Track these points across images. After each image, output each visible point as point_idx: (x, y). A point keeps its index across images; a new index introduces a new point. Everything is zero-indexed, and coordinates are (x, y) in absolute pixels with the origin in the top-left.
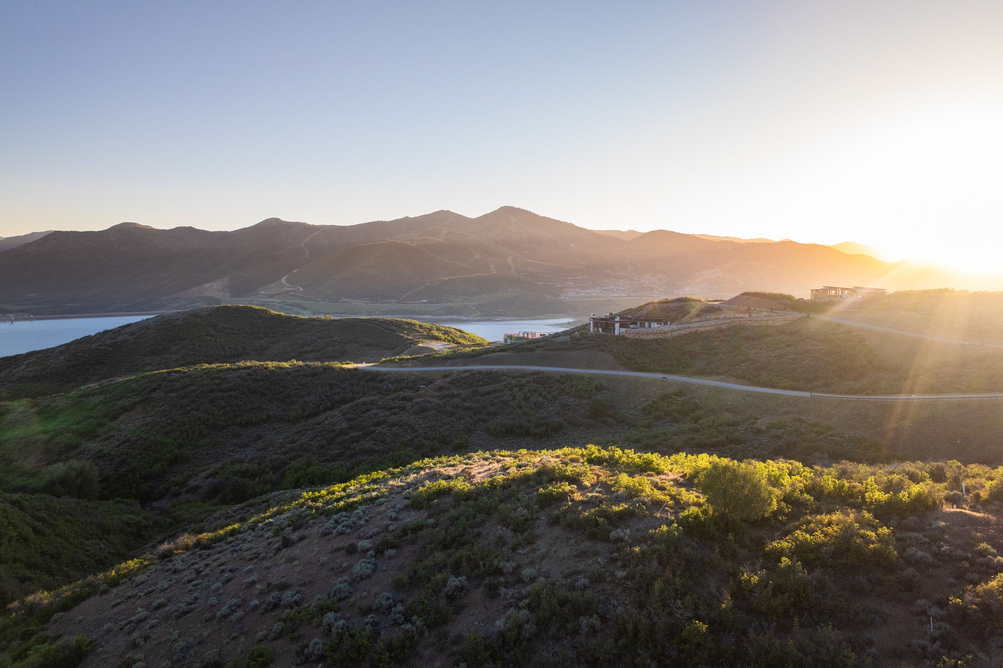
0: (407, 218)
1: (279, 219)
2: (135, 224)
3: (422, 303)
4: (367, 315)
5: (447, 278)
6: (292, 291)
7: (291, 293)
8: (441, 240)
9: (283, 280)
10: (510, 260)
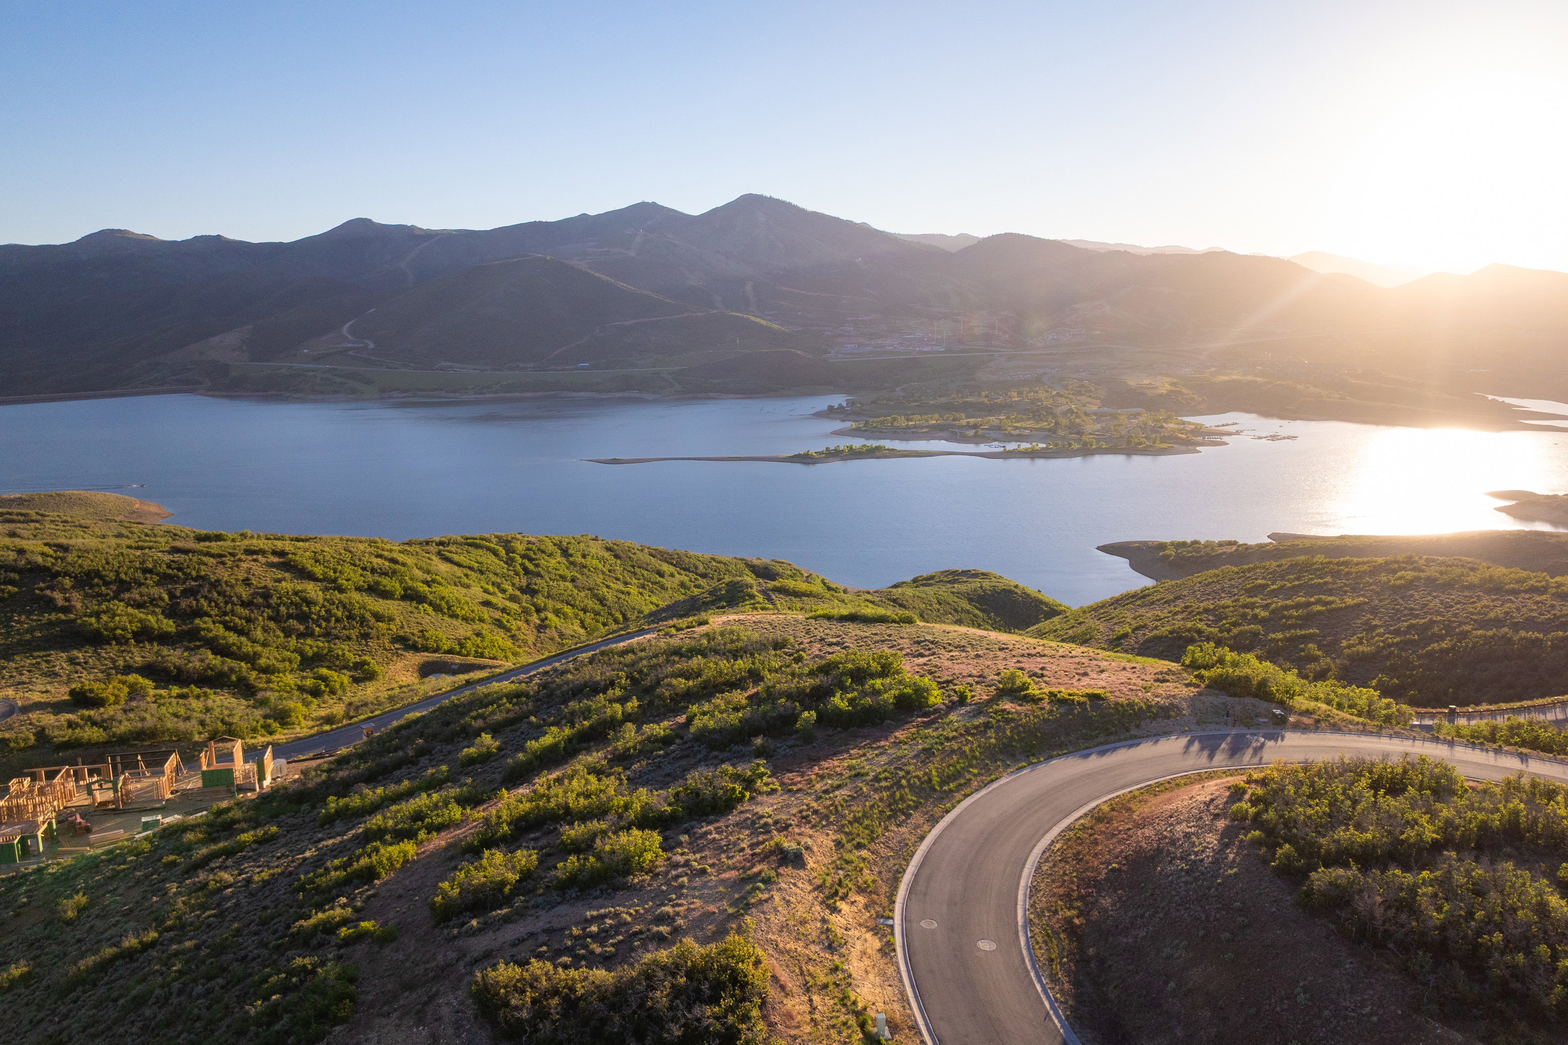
0: (584, 216)
1: (370, 220)
2: (125, 231)
3: (583, 368)
4: (475, 393)
5: (630, 322)
6: (352, 349)
7: (351, 353)
8: (632, 254)
9: (345, 329)
10: (749, 287)
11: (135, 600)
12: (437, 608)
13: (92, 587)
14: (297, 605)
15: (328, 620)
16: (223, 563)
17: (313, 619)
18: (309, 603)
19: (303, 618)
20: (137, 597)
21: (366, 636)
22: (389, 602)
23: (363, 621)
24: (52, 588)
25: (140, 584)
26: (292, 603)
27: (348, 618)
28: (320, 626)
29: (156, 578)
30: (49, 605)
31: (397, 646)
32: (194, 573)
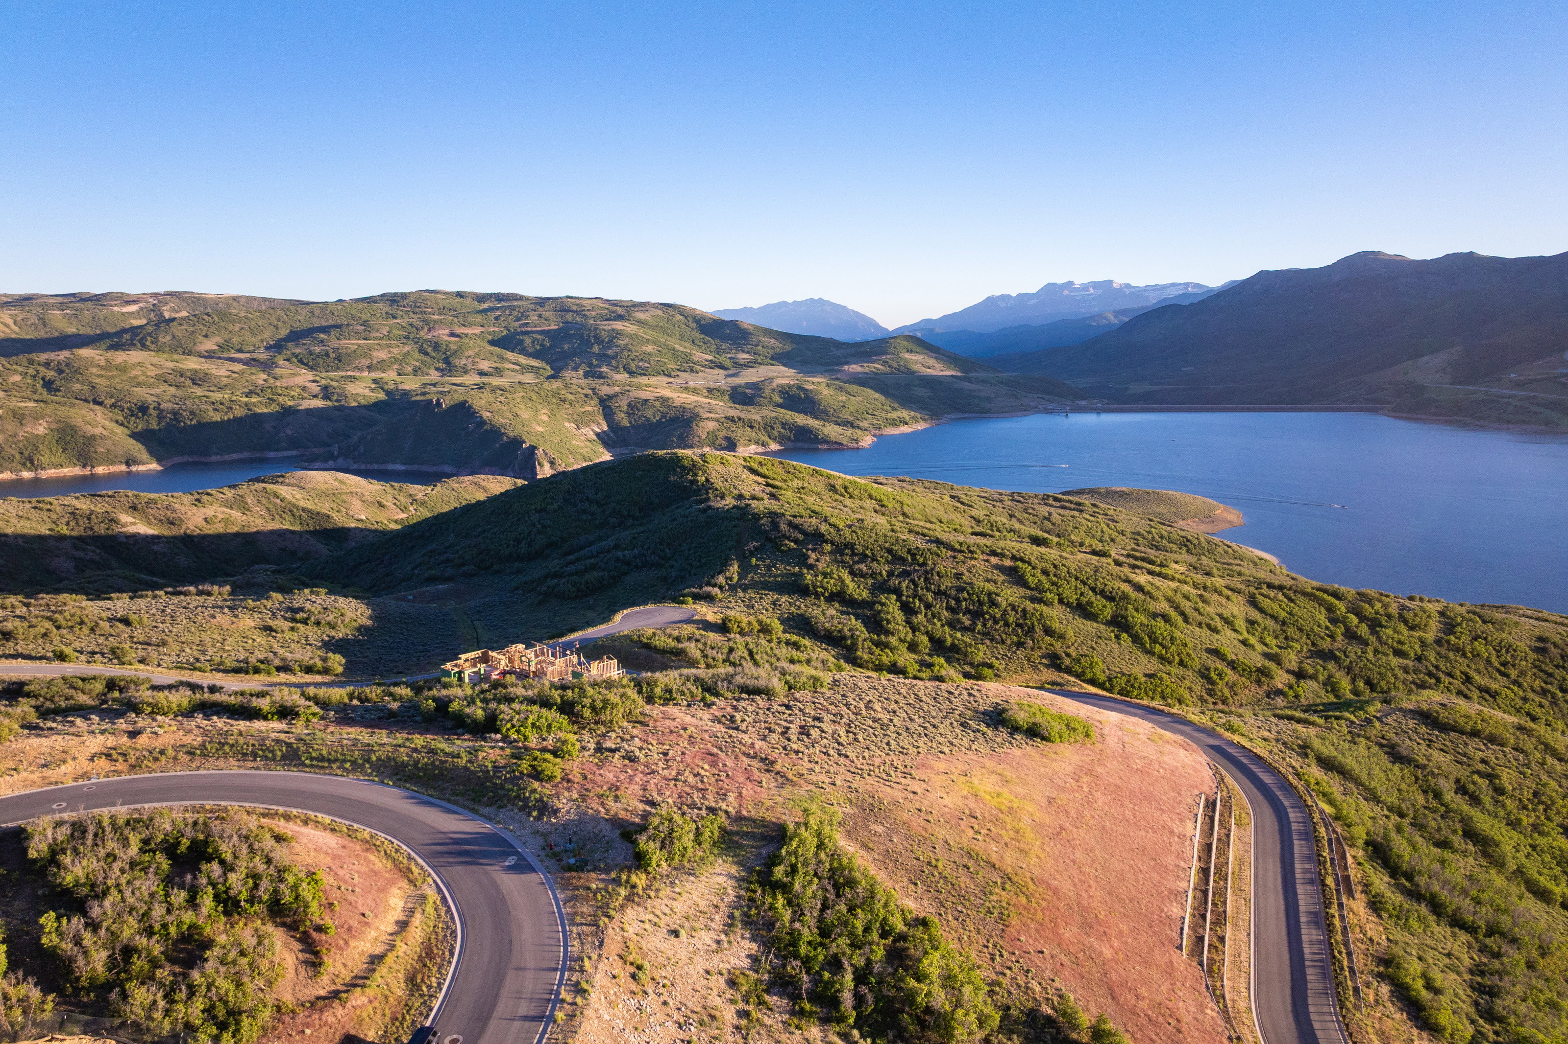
11: (861, 570)
12: (1136, 639)
13: (842, 555)
14: (981, 603)
15: (996, 622)
16: (955, 557)
17: (984, 619)
18: (993, 604)
19: (976, 615)
20: (865, 569)
21: (1020, 644)
22: (1088, 623)
23: (1031, 630)
24: (814, 550)
25: (874, 559)
26: (979, 601)
27: (1018, 625)
28: (984, 625)
29: (890, 557)
30: (803, 561)
31: (1044, 661)
32: (921, 560)
